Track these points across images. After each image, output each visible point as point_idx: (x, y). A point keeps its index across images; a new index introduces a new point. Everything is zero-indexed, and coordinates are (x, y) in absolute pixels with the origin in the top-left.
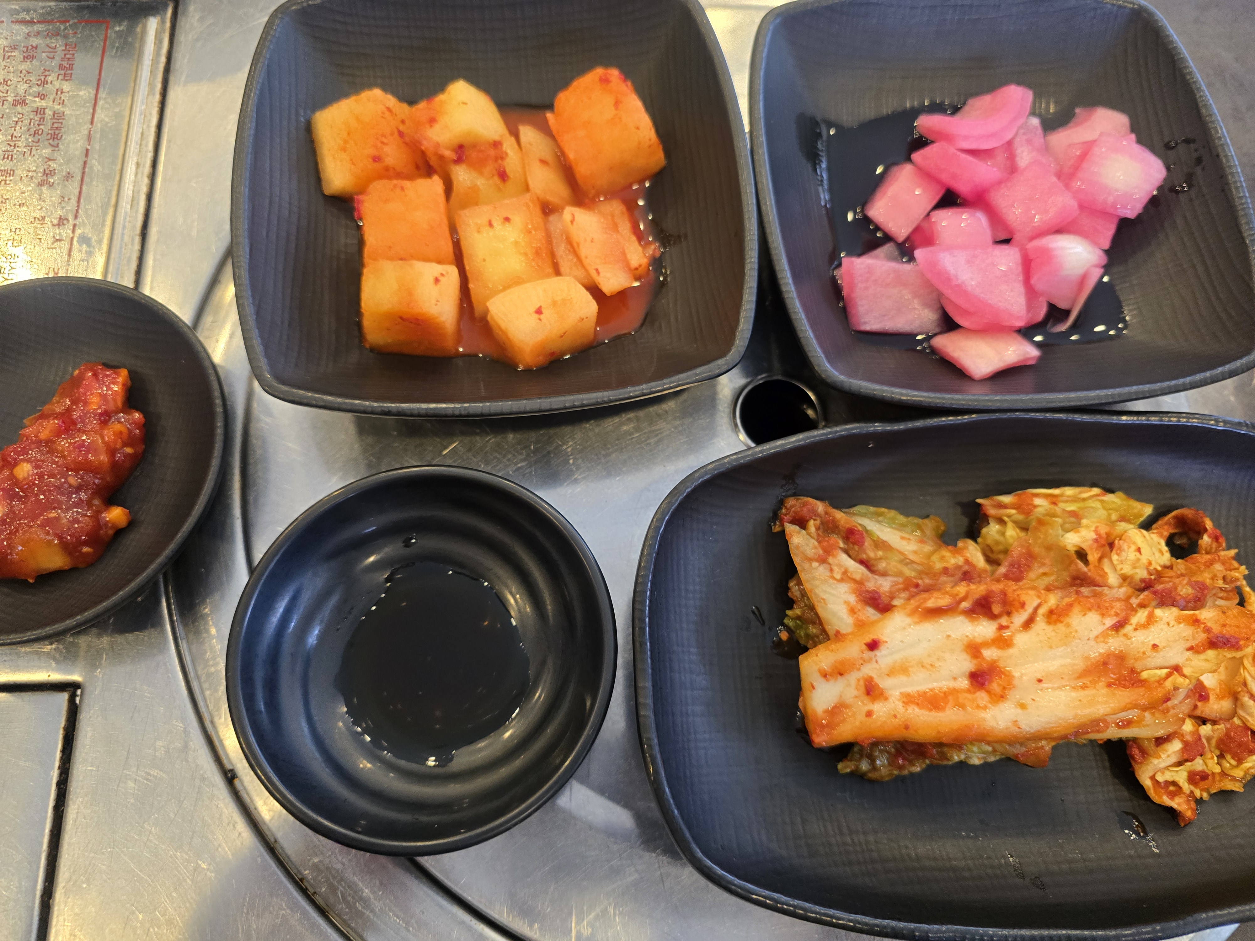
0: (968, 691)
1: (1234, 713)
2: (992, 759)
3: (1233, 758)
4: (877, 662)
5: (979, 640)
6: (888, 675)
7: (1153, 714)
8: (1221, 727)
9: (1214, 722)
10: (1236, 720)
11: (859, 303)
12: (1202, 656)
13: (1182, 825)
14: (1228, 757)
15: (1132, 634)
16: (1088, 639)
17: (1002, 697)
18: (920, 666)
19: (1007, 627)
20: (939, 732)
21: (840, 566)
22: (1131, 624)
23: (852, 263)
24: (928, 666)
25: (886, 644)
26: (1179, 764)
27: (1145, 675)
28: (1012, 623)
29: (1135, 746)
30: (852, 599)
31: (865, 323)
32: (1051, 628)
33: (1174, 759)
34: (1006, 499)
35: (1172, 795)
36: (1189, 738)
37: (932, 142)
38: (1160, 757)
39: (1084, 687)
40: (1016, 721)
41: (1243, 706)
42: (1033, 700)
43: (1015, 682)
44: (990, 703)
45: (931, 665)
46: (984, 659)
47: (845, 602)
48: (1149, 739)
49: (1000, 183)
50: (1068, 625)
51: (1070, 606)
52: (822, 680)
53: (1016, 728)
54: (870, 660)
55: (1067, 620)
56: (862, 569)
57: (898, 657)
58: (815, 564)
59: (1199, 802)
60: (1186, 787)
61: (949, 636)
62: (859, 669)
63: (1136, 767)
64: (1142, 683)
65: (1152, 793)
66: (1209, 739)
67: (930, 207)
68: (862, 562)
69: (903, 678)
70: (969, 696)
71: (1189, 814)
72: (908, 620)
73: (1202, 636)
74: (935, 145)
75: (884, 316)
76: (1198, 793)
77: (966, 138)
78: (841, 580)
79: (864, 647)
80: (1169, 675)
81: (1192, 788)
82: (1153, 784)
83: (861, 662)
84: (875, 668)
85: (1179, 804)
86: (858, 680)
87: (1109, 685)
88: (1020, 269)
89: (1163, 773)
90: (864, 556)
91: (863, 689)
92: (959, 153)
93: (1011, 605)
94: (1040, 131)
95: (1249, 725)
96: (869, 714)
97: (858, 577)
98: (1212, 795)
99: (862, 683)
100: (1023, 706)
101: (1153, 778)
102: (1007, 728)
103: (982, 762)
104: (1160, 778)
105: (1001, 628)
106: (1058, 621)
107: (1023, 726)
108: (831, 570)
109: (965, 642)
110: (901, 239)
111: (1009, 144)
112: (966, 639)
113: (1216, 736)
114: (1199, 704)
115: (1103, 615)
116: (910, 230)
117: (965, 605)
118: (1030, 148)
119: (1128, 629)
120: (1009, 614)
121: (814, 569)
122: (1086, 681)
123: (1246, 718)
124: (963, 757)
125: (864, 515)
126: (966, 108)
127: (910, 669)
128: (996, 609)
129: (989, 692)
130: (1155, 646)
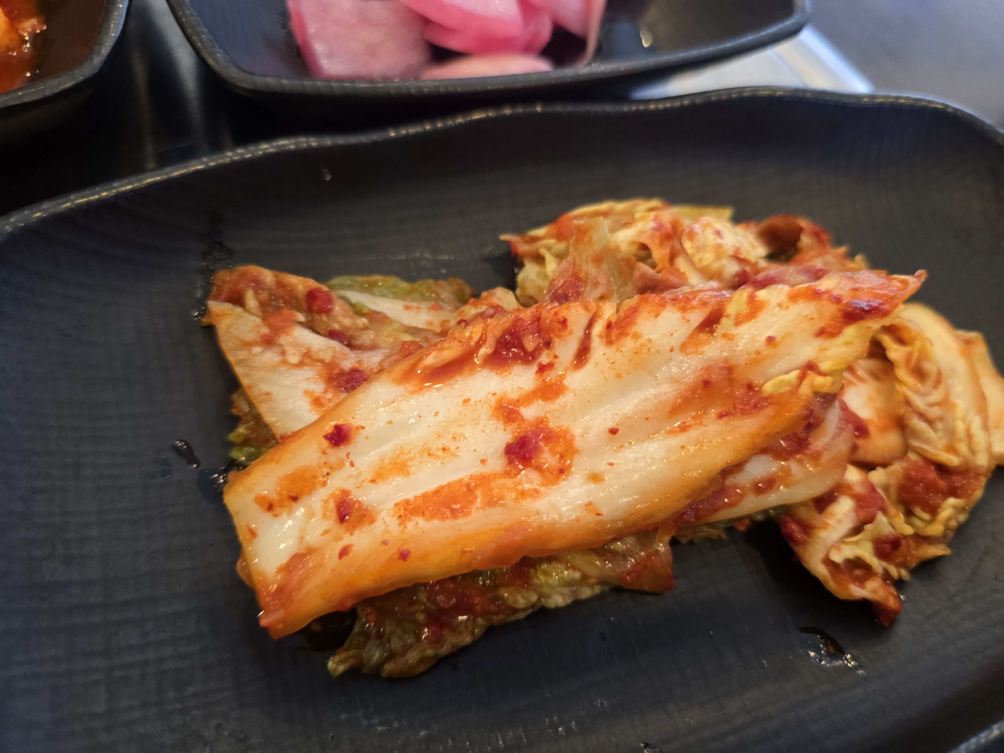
0: (507, 474)
1: (907, 448)
2: (586, 593)
3: (924, 510)
4: (352, 465)
5: (514, 395)
6: (373, 481)
7: (801, 462)
8: (897, 467)
9: (885, 465)
10: (913, 457)
12: (840, 340)
13: (887, 624)
14: (918, 511)
15: (734, 331)
16: (672, 350)
17: (562, 471)
18: (426, 454)
19: (550, 366)
20: (463, 552)
21: (295, 345)
22: (728, 316)
24: (440, 453)
25: (362, 432)
26: (857, 530)
27: (768, 388)
28: (556, 357)
29: (789, 519)
30: (318, 387)
32: (614, 348)
33: (848, 525)
34: (540, 232)
35: (861, 581)
36: (859, 489)
38: (828, 525)
39: (684, 428)
40: (590, 504)
41: (915, 434)
42: (611, 464)
43: (578, 443)
44: (543, 485)
45: (444, 449)
46: (523, 420)
47: (306, 392)
48: (803, 504)
50: (637, 336)
51: (634, 311)
52: (267, 517)
53: (596, 517)
54: (341, 465)
55: (634, 329)
56: (334, 344)
57: (387, 448)
58: (257, 350)
59: (899, 584)
60: (876, 564)
61: (466, 401)
62: (324, 484)
63: (799, 550)
64: (769, 400)
65: (832, 586)
66: (886, 488)
68: (332, 335)
69: (398, 480)
70: (508, 482)
71: (892, 603)
72: (399, 390)
73: (831, 309)
76: (894, 571)
78: (301, 365)
79: (325, 444)
80: (802, 378)
81: (884, 564)
82: (831, 572)
83: (325, 470)
84: (351, 476)
85: (874, 592)
86: (326, 502)
87: (721, 416)
89: (839, 549)
90: (336, 326)
91: (334, 515)
93: (550, 330)
95: (929, 456)
96: (344, 552)
97: (327, 357)
98: (913, 572)
99: (332, 505)
100: (595, 478)
101: (828, 562)
102: (577, 520)
103: (569, 601)
104: (837, 557)
105: (542, 369)
106: (623, 334)
107: (605, 510)
108: (283, 353)
109: (493, 403)
112: (493, 398)
113: (893, 481)
114: (860, 442)
115: (684, 309)
117: (484, 351)
119: (725, 324)
120: (548, 344)
121: (256, 355)
122: (687, 417)
123: (922, 449)
124: (534, 598)
125: (351, 287)
127: (409, 463)
128: (530, 343)
129: (539, 469)
130: (770, 340)
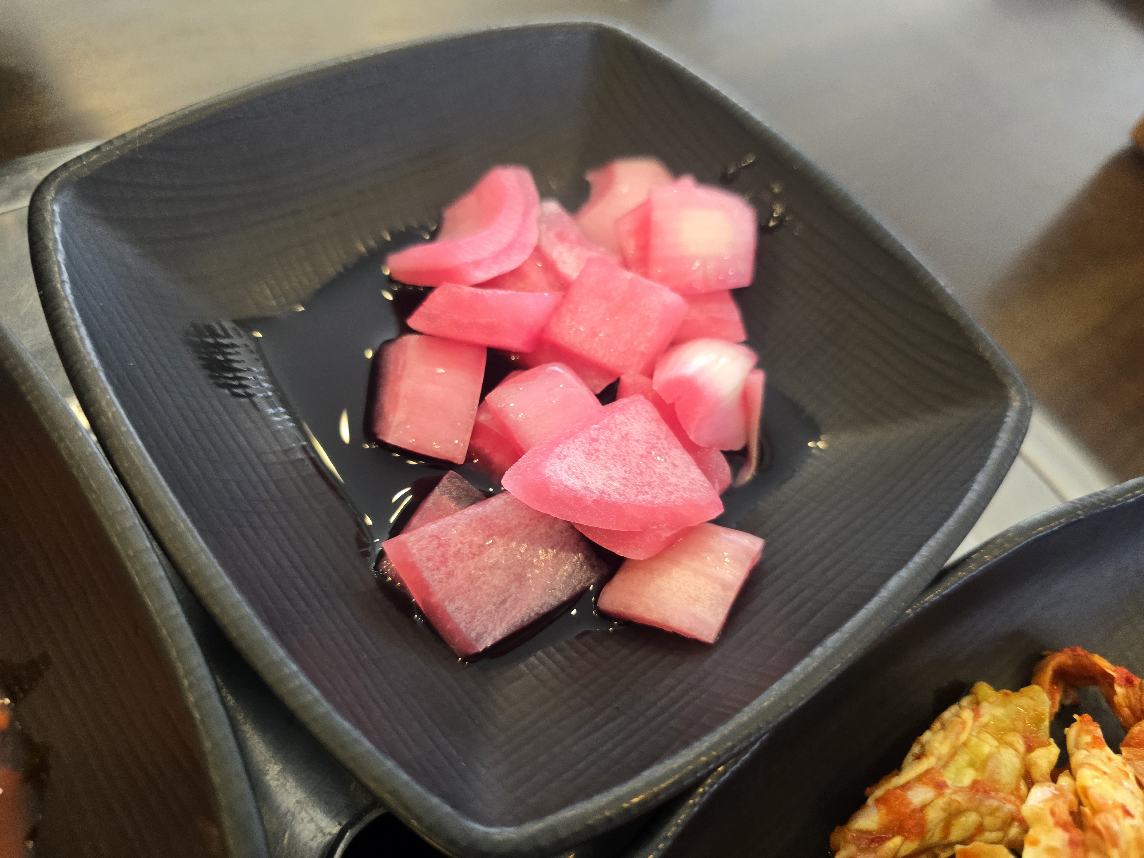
11: (450, 608)
23: (404, 545)
31: (479, 637)
37: (430, 289)
49: (556, 310)
67: (478, 390)
74: (436, 292)
75: (504, 602)
77: (477, 264)
88: (665, 427)
92: (479, 291)
94: (566, 217)
110: (460, 458)
111: (538, 252)
116: (468, 437)
118: (567, 244)
126: (447, 224)
